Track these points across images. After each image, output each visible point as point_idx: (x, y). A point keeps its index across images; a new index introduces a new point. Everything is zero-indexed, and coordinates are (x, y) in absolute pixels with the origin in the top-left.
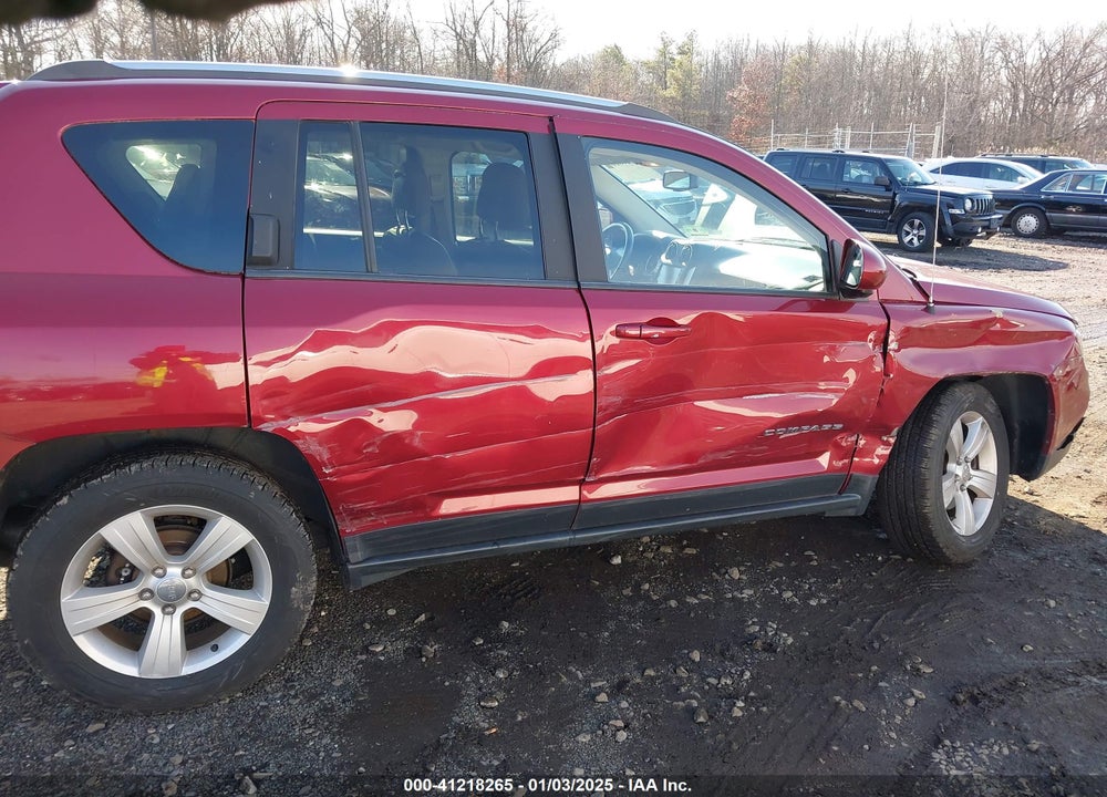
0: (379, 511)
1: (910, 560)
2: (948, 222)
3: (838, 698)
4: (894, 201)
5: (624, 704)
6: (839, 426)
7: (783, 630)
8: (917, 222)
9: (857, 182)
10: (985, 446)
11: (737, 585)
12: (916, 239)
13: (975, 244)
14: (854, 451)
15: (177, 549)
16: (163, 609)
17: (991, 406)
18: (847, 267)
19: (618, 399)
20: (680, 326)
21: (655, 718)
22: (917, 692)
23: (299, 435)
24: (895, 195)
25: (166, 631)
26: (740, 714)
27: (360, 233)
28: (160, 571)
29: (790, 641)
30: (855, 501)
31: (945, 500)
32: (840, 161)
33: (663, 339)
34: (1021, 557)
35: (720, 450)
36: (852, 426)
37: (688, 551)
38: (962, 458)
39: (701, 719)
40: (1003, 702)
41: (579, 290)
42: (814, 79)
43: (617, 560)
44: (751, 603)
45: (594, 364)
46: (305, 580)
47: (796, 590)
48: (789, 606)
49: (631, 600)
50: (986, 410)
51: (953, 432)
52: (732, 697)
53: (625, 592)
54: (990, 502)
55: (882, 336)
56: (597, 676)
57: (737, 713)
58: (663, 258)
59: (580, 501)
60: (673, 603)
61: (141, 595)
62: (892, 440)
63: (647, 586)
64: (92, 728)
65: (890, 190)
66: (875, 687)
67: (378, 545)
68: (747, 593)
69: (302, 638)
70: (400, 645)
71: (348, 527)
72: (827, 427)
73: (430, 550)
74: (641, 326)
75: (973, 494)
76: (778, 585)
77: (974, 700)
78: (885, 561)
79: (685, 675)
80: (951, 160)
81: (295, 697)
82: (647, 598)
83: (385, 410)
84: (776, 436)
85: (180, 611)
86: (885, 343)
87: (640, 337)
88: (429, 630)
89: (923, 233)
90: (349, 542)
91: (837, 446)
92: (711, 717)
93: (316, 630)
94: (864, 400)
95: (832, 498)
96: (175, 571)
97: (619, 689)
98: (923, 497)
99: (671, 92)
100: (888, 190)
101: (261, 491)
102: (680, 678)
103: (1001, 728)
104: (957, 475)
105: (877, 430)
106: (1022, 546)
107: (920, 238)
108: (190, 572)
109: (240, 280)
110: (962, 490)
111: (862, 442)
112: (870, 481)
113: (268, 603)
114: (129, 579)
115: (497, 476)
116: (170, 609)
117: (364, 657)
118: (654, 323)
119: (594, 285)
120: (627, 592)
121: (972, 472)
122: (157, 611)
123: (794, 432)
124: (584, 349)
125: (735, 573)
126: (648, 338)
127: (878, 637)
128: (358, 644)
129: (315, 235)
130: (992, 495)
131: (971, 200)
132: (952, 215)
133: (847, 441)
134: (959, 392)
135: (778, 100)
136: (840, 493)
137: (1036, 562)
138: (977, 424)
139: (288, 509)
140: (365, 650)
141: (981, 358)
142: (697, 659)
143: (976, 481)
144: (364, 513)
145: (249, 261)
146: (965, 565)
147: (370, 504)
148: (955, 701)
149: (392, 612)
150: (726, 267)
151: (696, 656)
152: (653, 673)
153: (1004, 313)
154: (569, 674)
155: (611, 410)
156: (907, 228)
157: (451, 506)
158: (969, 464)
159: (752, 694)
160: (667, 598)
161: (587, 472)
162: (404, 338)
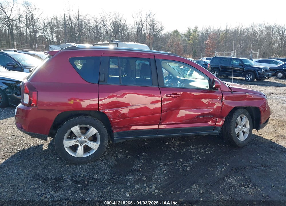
0: (120, 128)
1: (230, 146)
2: (258, 75)
3: (208, 168)
4: (244, 69)
5: (166, 167)
6: (212, 116)
7: (200, 157)
8: (250, 74)
9: (235, 65)
10: (247, 122)
11: (192, 149)
12: (249, 79)
13: (265, 80)
14: (216, 122)
15: (84, 133)
16: (80, 145)
17: (248, 113)
18: (213, 84)
19: (166, 108)
20: (178, 95)
21: (171, 170)
22: (225, 168)
23: (107, 113)
24: (244, 68)
25: (81, 149)
26: (188, 170)
27: (119, 76)
28: (80, 137)
29: (201, 159)
30: (217, 132)
31: (236, 133)
32: (230, 59)
33: (175, 97)
34: (255, 146)
35: (187, 120)
36: (215, 116)
37: (182, 143)
38: (241, 124)
39: (180, 170)
40: (242, 170)
41: (159, 87)
42: (227, 38)
43: (167, 144)
44: (194, 152)
45: (161, 102)
46: (106, 140)
47: (204, 150)
48: (202, 153)
49: (169, 151)
50: (246, 114)
51: (238, 119)
52: (187, 167)
53: (168, 149)
54: (248, 134)
55: (221, 98)
56: (161, 163)
57: (188, 169)
58: (178, 82)
59: (158, 128)
60: (178, 151)
61: (77, 142)
62: (224, 120)
63: (173, 148)
64: (67, 166)
65: (243, 67)
66: (217, 167)
67: (120, 135)
68: (193, 150)
69: (104, 154)
70: (123, 156)
71: (115, 131)
72: (210, 116)
73: (129, 137)
74: (171, 94)
75: (244, 133)
76: (200, 149)
77: (236, 170)
78: (224, 146)
79: (178, 163)
80: (261, 59)
81: (103, 163)
82: (172, 150)
83: (122, 109)
84: (199, 117)
85: (83, 145)
86: (222, 99)
87: (170, 97)
88: (128, 154)
89: (251, 77)
90: (114, 134)
91: (212, 120)
92: (182, 170)
93: (106, 153)
94: (218, 111)
95: (212, 131)
96: (83, 137)
97: (165, 165)
98: (231, 131)
99: (190, 42)
100: (242, 66)
101: (99, 123)
102: (178, 164)
103: (241, 174)
104: (239, 128)
105: (221, 117)
106: (255, 144)
107: (250, 78)
108: (86, 138)
109: (98, 85)
110: (241, 131)
111: (218, 120)
112: (220, 128)
113: (99, 144)
114: (74, 139)
115: (142, 122)
116: (82, 144)
117: (116, 157)
118: (173, 94)
119: (162, 87)
120: (169, 149)
121: (243, 128)
122: (79, 145)
123: (203, 117)
124: (160, 99)
125: (191, 147)
126: (172, 97)
127: (219, 159)
128: (115, 155)
129: (111, 77)
130: (248, 133)
131: (264, 69)
132: (259, 73)
133: (214, 119)
134: (239, 110)
135: (218, 43)
136: (213, 130)
137: (258, 147)
138: (244, 117)
139: (104, 127)
140: (116, 156)
141: (244, 103)
142: (181, 161)
143: (244, 129)
144: (118, 128)
145: (99, 81)
146: (241, 147)
147: (119, 127)
148: (232, 170)
149: (121, 150)
150: (191, 84)
151: (181, 160)
152: (172, 163)
153: (249, 94)
154: (155, 162)
155: (165, 110)
156: (247, 76)
157: (133, 128)
158: (243, 126)
159: (191, 167)
160: (176, 151)
161: (160, 122)
162: (127, 96)
